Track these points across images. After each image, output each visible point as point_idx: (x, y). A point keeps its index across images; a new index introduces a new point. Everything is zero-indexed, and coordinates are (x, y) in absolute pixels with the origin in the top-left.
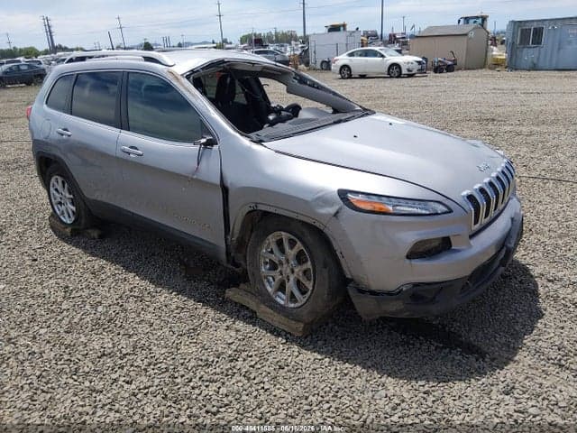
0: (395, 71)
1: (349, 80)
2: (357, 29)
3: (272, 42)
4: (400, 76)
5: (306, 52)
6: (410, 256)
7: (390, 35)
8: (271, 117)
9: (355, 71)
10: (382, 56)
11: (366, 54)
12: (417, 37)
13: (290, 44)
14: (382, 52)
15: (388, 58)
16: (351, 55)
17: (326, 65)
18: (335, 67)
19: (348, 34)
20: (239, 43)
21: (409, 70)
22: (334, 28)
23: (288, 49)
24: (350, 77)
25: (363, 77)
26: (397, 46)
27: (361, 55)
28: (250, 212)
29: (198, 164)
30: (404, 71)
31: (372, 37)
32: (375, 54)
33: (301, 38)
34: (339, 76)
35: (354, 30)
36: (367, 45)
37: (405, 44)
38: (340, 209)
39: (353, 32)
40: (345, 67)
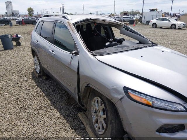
0: (174, 27)
1: (155, 29)
2: (161, 11)
3: (131, 14)
4: (175, 28)
5: (141, 18)
6: (158, 131)
7: (174, 14)
8: (107, 44)
9: (158, 26)
10: (169, 21)
11: (163, 20)
12: (184, 15)
13: (137, 15)
14: (170, 20)
15: (171, 22)
16: (157, 20)
17: (148, 23)
18: (151, 24)
19: (158, 12)
20: (120, 14)
21: (179, 27)
22: (152, 10)
23: (136, 16)
24: (156, 27)
25: (161, 28)
26: (176, 18)
27: (161, 20)
28: (86, 86)
29: (71, 62)
30: (177, 27)
31: (167, 14)
32: (167, 20)
33: (141, 13)
34: (152, 27)
35: (160, 11)
36: (164, 17)
37: (179, 17)
38: (123, 97)
39: (160, 12)
40: (154, 24)
